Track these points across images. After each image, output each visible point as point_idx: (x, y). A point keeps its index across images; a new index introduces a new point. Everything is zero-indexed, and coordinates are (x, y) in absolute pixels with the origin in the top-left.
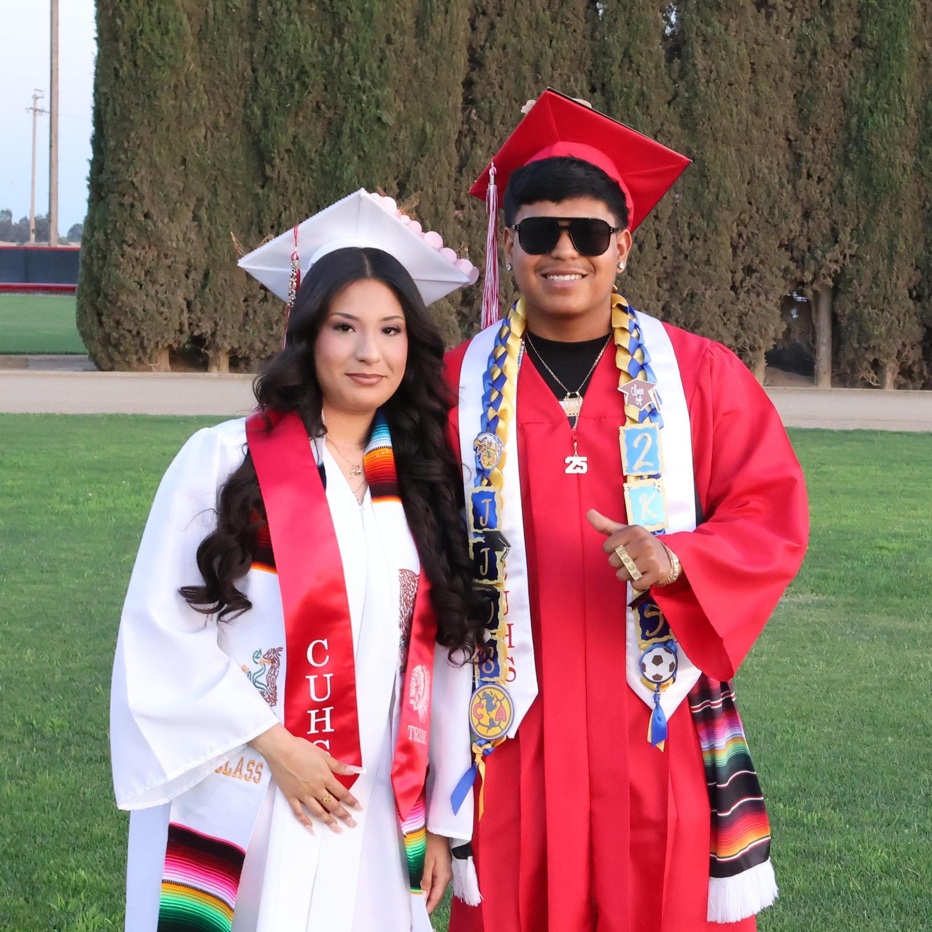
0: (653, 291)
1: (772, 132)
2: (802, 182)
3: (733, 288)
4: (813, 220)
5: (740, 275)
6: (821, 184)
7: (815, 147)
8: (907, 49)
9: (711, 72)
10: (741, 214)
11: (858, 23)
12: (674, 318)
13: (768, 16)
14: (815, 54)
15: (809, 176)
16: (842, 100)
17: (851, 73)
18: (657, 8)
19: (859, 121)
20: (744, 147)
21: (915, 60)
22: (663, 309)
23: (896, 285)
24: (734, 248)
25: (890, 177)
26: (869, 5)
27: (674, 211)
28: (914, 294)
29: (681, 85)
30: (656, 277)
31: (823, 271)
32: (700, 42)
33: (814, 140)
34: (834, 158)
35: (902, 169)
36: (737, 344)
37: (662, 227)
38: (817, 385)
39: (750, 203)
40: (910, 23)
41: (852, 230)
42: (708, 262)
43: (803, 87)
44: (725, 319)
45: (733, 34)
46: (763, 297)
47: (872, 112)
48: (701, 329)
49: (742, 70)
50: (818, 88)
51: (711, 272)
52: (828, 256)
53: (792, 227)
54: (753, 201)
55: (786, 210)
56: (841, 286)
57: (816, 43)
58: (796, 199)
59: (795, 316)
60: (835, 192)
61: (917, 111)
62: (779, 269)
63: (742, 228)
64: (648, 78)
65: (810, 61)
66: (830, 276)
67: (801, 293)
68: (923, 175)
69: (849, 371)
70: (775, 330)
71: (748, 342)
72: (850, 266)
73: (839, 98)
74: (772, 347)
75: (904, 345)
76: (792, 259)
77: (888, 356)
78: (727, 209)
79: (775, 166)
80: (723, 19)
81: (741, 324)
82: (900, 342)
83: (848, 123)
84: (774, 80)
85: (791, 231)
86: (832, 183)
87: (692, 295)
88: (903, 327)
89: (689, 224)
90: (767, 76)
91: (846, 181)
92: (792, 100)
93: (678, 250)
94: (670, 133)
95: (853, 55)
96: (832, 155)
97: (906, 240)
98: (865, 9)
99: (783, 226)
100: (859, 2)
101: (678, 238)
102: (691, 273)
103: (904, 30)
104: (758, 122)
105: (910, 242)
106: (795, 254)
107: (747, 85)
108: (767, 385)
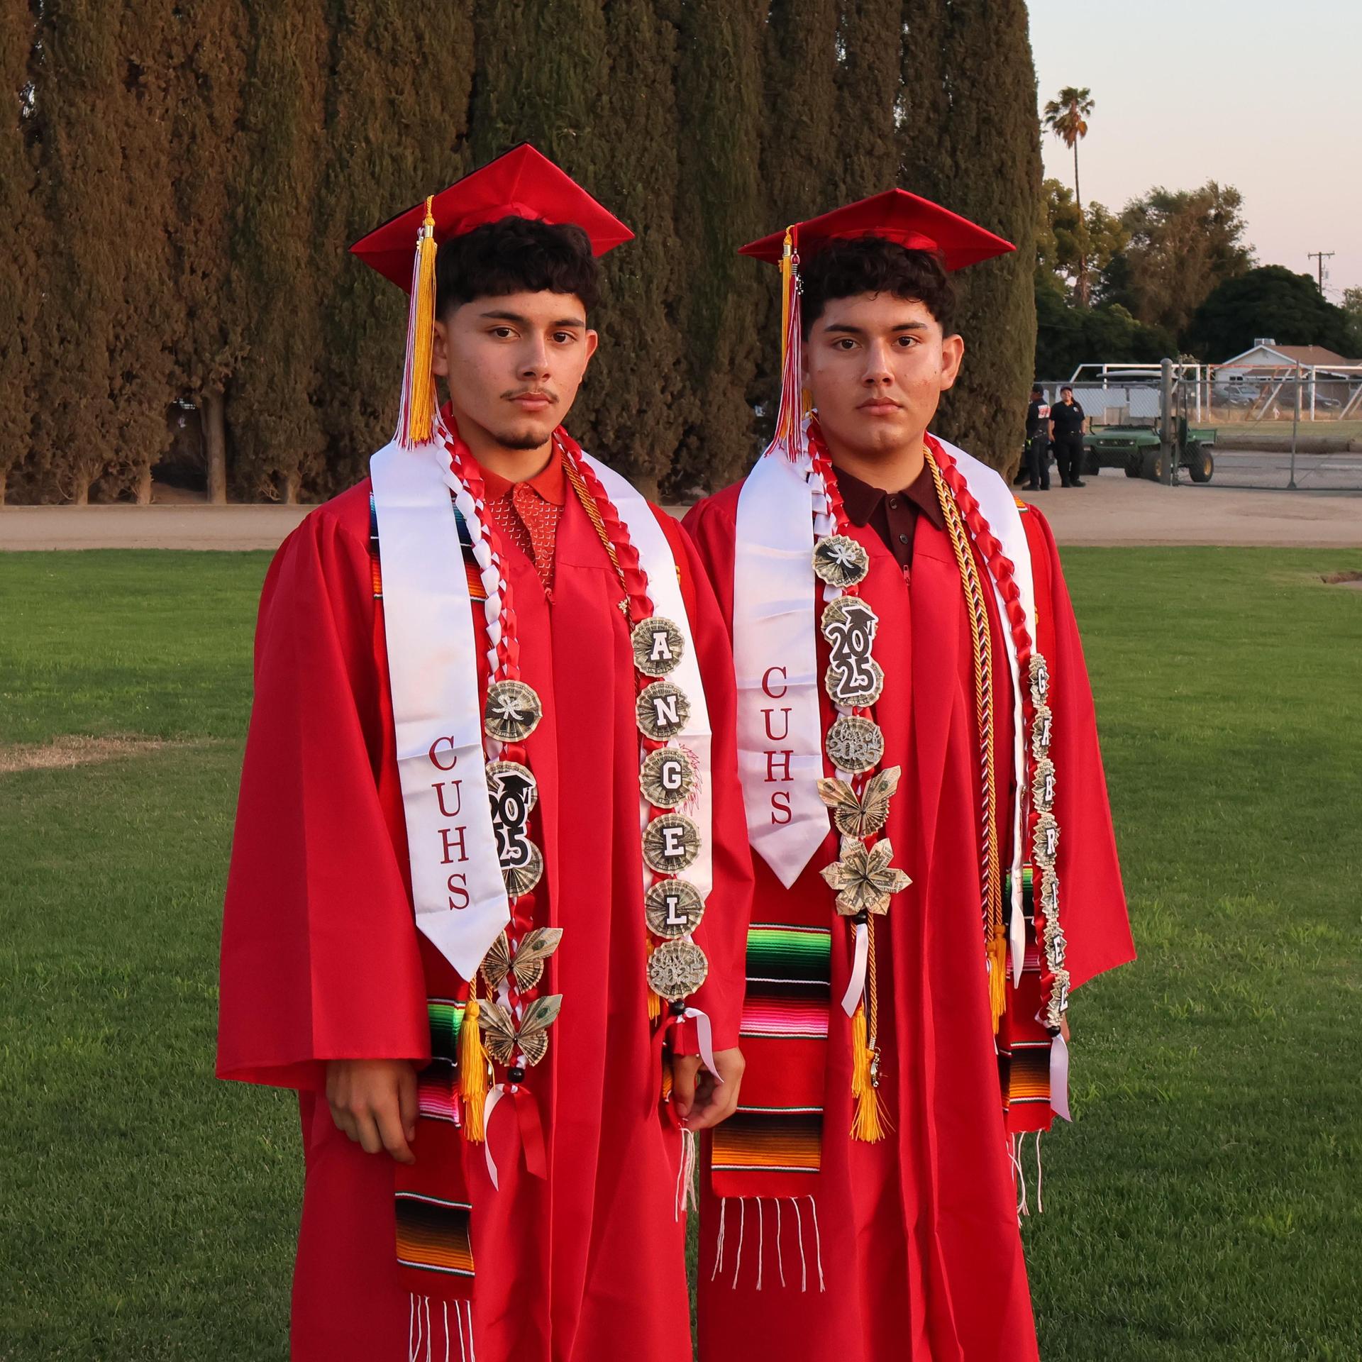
0: (20, 401)
1: (148, 223)
2: (185, 278)
3: (111, 396)
4: (199, 319)
5: (118, 382)
6: (206, 280)
7: (197, 240)
8: (295, 132)
9: (77, 157)
10: (117, 314)
11: (240, 104)
12: (44, 431)
13: (140, 96)
14: (193, 137)
15: (193, 271)
16: (225, 187)
17: (235, 158)
18: (14, 86)
19: (246, 209)
20: (118, 240)
21: (305, 144)
22: (32, 421)
23: (294, 389)
24: (111, 352)
25: (283, 271)
26: (251, 84)
27: (41, 312)
28: (315, 398)
29: (44, 173)
30: (22, 385)
31: (212, 375)
32: (63, 125)
33: (196, 232)
34: (219, 250)
35: (295, 263)
36: (118, 458)
37: (28, 329)
38: (210, 501)
39: (127, 302)
40: (298, 104)
41: (243, 330)
42: (81, 368)
43: (182, 173)
44: (104, 431)
45: (100, 115)
46: (145, 406)
47: (260, 202)
48: (77, 442)
49: (112, 155)
50: (199, 175)
51: (86, 379)
52: (218, 358)
53: (176, 327)
54: (130, 300)
55: (169, 308)
56: (233, 391)
57: (194, 126)
58: (178, 296)
59: (183, 426)
60: (222, 288)
61: (310, 200)
62: (163, 373)
63: (119, 329)
64: (6, 165)
65: (188, 146)
66: (220, 380)
67: (188, 401)
68: (318, 269)
69: (246, 486)
70: (161, 442)
71: (131, 456)
72: (243, 369)
73: (222, 186)
74: (158, 461)
75: (306, 455)
76: (177, 362)
77: (289, 467)
78: (101, 308)
79: (153, 260)
80: (89, 99)
81: (122, 435)
82: (301, 452)
83: (234, 212)
84: (149, 165)
85: (175, 332)
86: (218, 280)
87: (65, 405)
88: (305, 434)
89: (58, 326)
90: (141, 162)
91: (234, 278)
92: (170, 188)
93: (46, 355)
94: (32, 224)
95: (236, 139)
96: (216, 248)
97: (303, 340)
98: (247, 89)
99: (166, 326)
100: (240, 80)
101: (46, 342)
102: (63, 380)
103: (291, 111)
104: (134, 212)
105: (308, 343)
106: (181, 357)
107: (119, 171)
108: (154, 503)
